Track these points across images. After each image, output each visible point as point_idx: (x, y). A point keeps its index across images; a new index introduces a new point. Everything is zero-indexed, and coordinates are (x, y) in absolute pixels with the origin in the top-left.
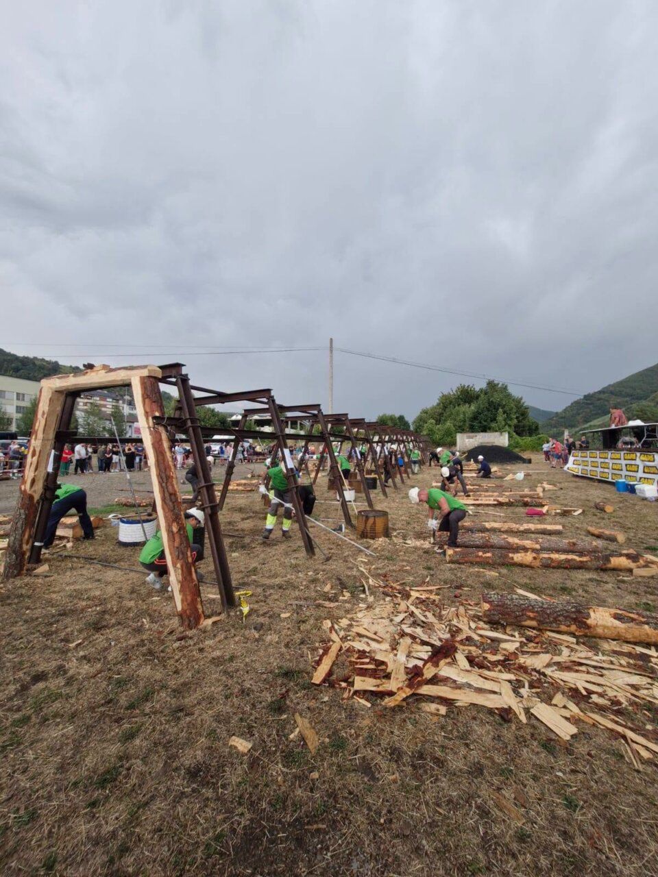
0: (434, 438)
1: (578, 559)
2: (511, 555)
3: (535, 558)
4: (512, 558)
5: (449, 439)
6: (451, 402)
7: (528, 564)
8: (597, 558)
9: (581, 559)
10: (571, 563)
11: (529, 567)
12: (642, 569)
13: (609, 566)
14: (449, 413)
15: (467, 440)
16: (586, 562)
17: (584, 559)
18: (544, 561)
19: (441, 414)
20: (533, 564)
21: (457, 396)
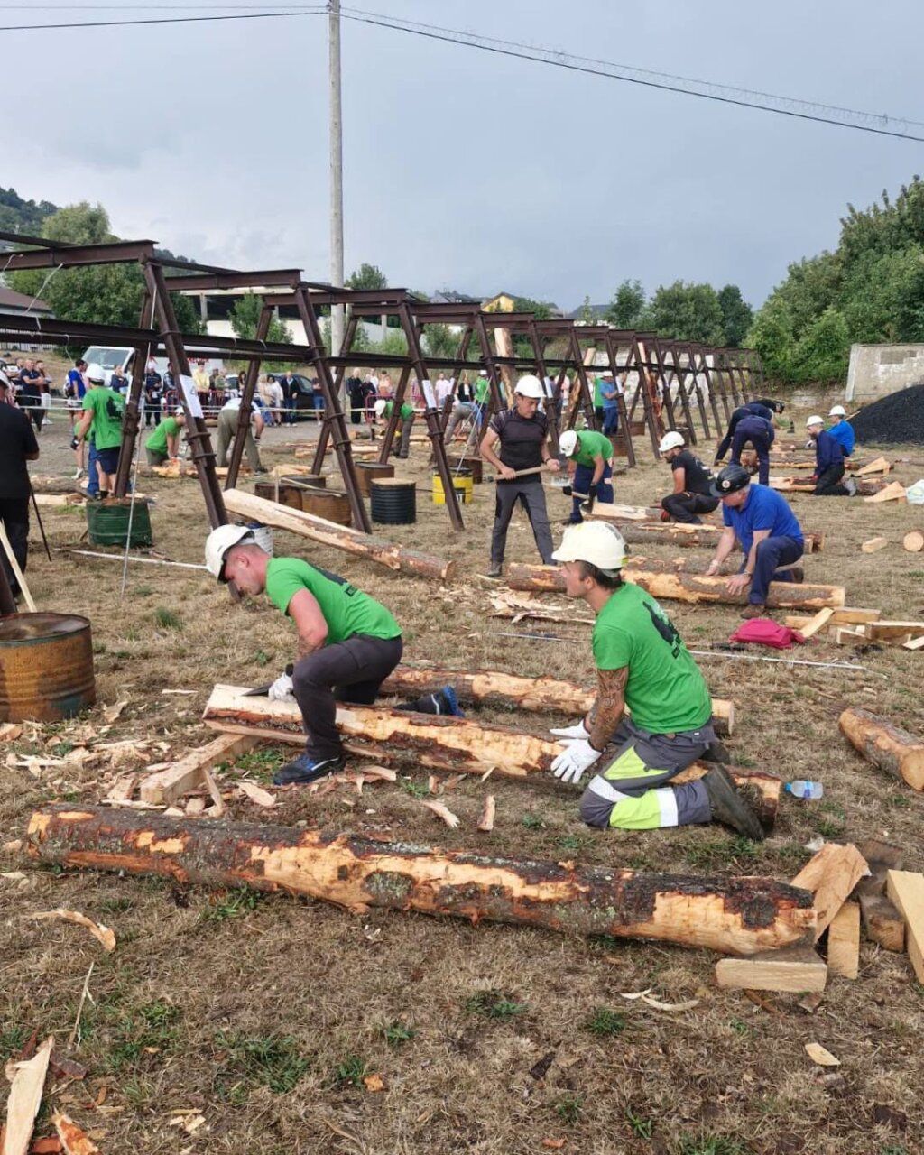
0: (779, 359)
1: (515, 885)
2: (256, 853)
3: (343, 873)
4: (259, 867)
5: (826, 364)
6: (874, 239)
7: (317, 892)
8: (600, 892)
9: (531, 892)
10: (490, 904)
11: (322, 905)
12: (761, 963)
13: (645, 929)
14: (862, 276)
15: (882, 368)
16: (550, 902)
17: (545, 892)
18: (379, 885)
19: (836, 282)
20: (334, 896)
21: (895, 221)
